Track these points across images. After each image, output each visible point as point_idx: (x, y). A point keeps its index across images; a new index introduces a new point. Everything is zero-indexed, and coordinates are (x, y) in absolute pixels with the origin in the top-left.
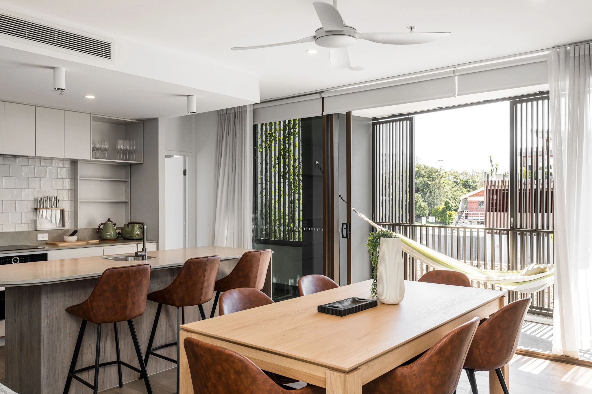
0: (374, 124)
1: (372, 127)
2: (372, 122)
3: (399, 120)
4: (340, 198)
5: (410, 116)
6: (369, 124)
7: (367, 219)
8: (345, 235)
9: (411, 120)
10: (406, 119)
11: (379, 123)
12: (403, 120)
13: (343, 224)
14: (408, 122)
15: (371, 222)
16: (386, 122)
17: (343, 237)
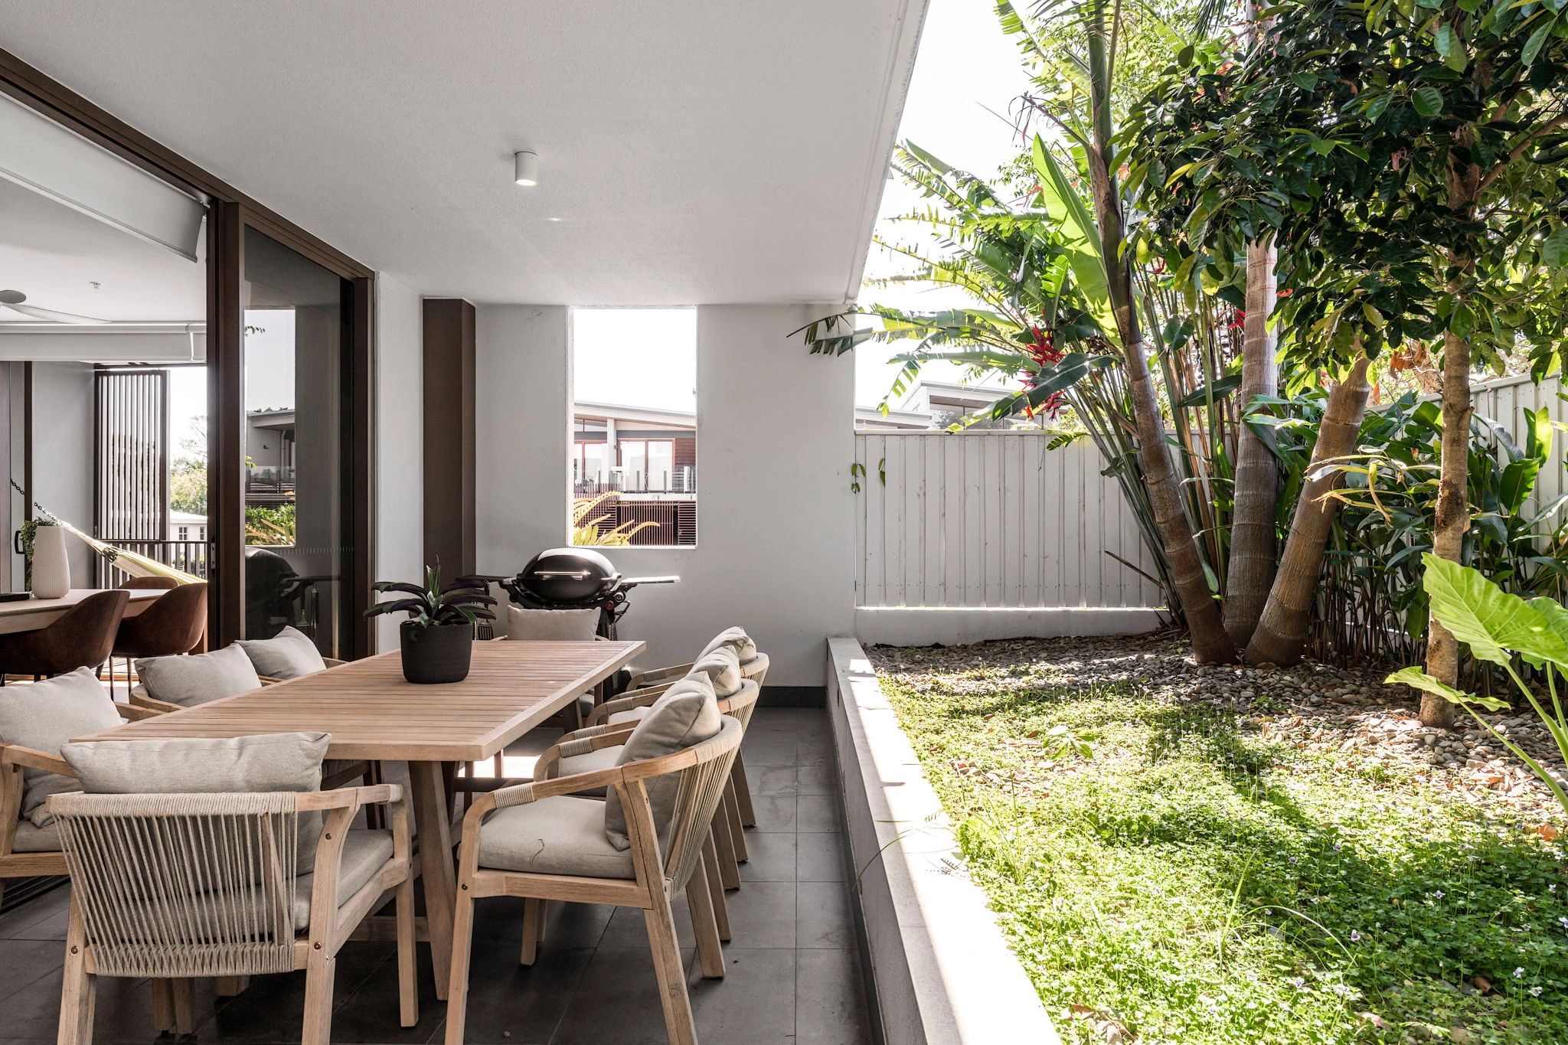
0: (97, 375)
1: (93, 379)
2: (93, 371)
3: (144, 373)
4: (13, 488)
5: (161, 369)
6: (87, 375)
7: (81, 534)
8: (21, 549)
9: (163, 374)
10: (156, 373)
11: (108, 374)
12: (150, 373)
13: (18, 533)
14: (159, 377)
15: (89, 539)
16: (120, 374)
17: (17, 552)
